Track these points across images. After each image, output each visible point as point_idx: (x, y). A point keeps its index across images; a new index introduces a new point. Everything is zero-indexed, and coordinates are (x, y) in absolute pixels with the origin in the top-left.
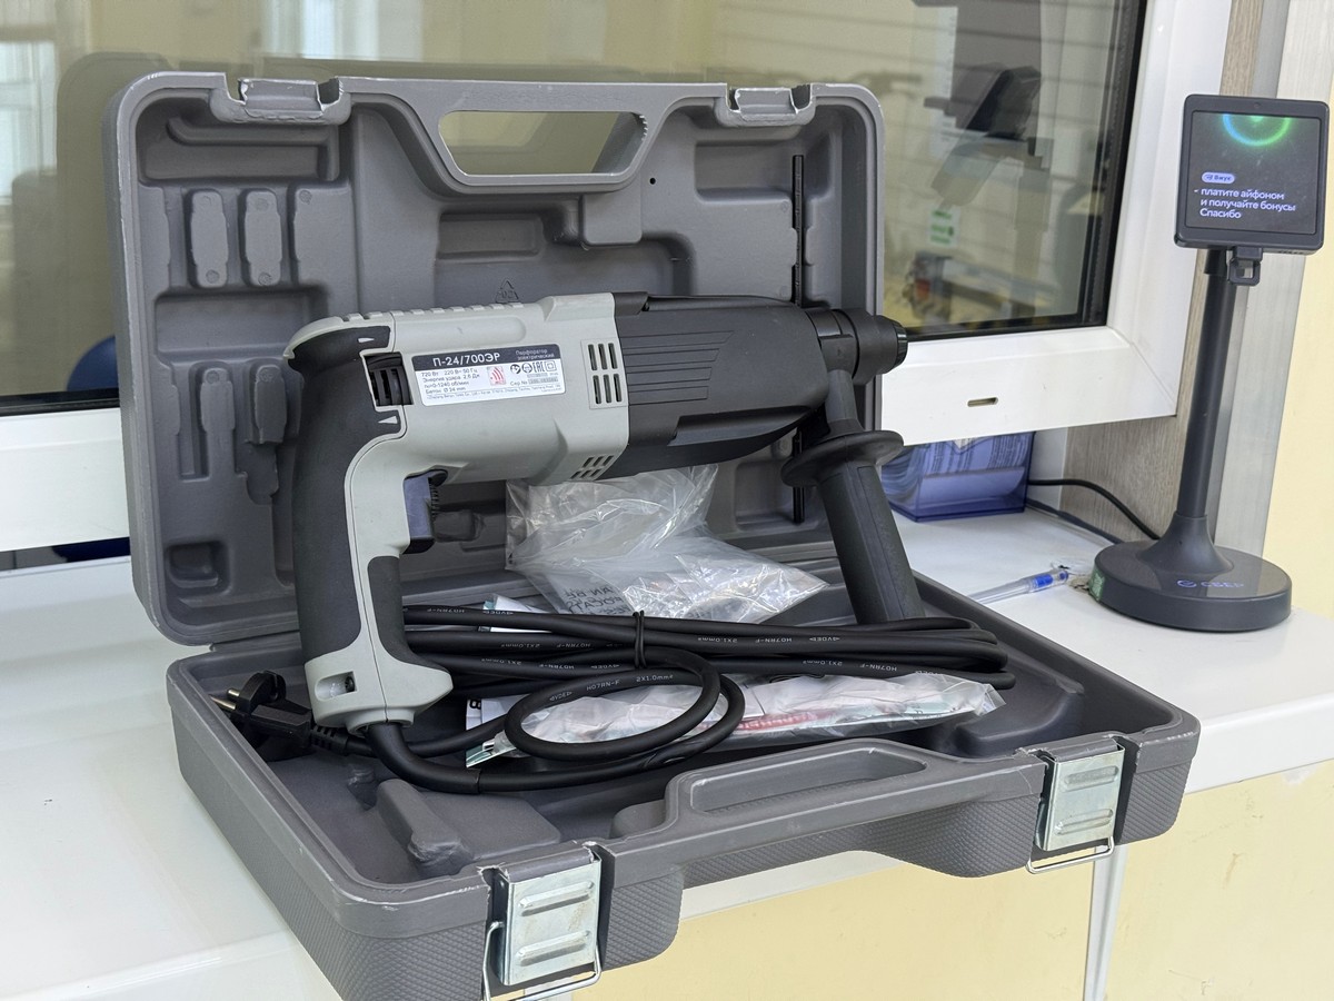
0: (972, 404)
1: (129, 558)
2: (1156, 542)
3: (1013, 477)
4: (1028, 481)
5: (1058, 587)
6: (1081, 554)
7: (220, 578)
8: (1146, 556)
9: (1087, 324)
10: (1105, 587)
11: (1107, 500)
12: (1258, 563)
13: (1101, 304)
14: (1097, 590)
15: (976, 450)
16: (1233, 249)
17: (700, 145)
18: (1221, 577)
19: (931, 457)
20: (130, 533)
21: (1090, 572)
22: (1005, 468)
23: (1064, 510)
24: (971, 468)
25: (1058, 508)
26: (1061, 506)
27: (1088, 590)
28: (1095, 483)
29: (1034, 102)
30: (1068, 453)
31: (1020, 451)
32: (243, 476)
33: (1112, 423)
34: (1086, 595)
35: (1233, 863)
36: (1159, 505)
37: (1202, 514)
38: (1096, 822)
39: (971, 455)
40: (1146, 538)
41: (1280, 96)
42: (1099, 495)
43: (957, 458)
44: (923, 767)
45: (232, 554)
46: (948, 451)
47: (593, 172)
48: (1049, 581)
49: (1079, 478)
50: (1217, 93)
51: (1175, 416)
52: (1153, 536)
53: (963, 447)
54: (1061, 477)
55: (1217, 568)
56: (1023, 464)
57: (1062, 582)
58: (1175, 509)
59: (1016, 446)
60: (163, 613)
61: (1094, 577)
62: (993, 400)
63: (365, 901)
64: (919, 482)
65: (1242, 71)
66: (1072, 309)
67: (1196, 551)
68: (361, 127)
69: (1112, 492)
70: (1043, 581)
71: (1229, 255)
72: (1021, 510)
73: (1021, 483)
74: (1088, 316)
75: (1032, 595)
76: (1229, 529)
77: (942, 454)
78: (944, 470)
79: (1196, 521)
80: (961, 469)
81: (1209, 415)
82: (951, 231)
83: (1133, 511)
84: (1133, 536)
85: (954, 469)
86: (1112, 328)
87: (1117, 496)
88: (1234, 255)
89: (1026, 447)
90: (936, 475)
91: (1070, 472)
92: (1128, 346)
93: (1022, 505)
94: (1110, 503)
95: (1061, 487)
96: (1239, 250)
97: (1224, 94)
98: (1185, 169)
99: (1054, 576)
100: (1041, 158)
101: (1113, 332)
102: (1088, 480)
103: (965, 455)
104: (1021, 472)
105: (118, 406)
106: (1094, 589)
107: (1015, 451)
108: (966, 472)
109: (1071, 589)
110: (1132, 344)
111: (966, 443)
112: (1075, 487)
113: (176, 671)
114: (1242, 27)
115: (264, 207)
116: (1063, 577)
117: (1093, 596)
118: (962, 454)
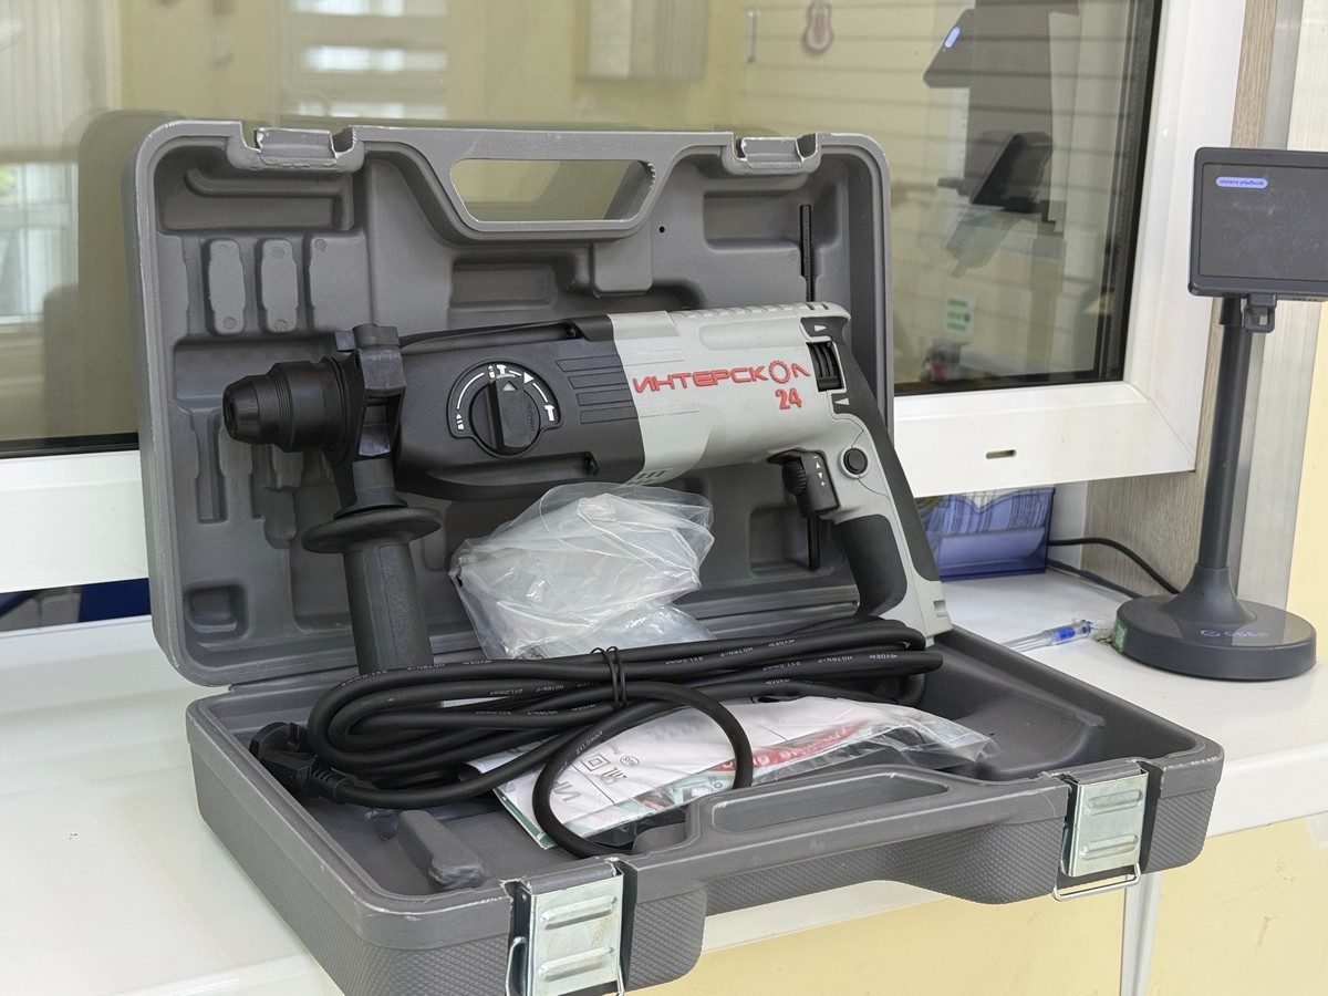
0: (990, 456)
1: (149, 617)
2: (1175, 596)
3: (1032, 538)
4: (1048, 542)
5: (1079, 640)
6: (1103, 610)
7: (239, 622)
8: (1167, 608)
9: (1104, 379)
10: (1128, 638)
11: (1128, 558)
12: (1281, 616)
13: (1117, 361)
14: (1120, 642)
15: (997, 511)
16: (1247, 296)
17: (709, 196)
18: (1245, 627)
19: (950, 514)
20: (150, 574)
21: (1113, 626)
22: (1024, 528)
23: (1085, 569)
24: (991, 528)
25: (1079, 567)
26: (1082, 566)
27: (1111, 643)
28: (1116, 540)
29: (1046, 167)
30: (1088, 514)
31: (1040, 511)
32: (262, 521)
33: (1131, 478)
34: (1109, 647)
35: (1265, 927)
36: (1179, 559)
37: (1224, 565)
38: (1121, 848)
39: (990, 517)
40: (1167, 593)
41: (1289, 148)
42: (1120, 553)
43: (976, 519)
44: (946, 790)
45: (251, 599)
46: (967, 510)
47: (605, 219)
48: (1072, 634)
49: (1100, 535)
50: (1227, 145)
51: (1194, 471)
52: (1172, 590)
53: (982, 507)
54: (1082, 536)
55: (1239, 618)
56: (1043, 525)
57: (1084, 635)
58: (1196, 561)
59: (1035, 505)
60: (182, 653)
61: (1116, 629)
62: (1011, 453)
63: (388, 911)
64: (940, 541)
65: (1251, 128)
66: (1089, 366)
67: (1218, 601)
68: (375, 176)
69: (1133, 550)
70: (1065, 634)
71: (1243, 302)
72: (1042, 571)
73: (1041, 544)
74: (1104, 372)
75: (1055, 648)
76: (1252, 581)
77: (962, 512)
78: (964, 529)
79: (1218, 572)
80: (981, 528)
81: (1228, 465)
82: (967, 318)
83: (1155, 569)
84: (1155, 591)
85: (973, 530)
86: (1128, 383)
87: (1138, 553)
88: (1248, 303)
89: (1045, 507)
90: (955, 535)
91: (1091, 531)
92: (1145, 400)
93: (1042, 566)
94: (1131, 561)
95: (1081, 546)
96: (1253, 297)
97: (1235, 147)
98: (1198, 218)
99: (1076, 630)
100: (1054, 222)
101: (1130, 387)
102: (1108, 538)
103: (984, 515)
104: (1042, 532)
105: (137, 449)
106: (1116, 641)
107: (1034, 512)
108: (986, 532)
109: (1094, 642)
110: (1149, 398)
111: (986, 502)
112: (1096, 546)
113: (195, 709)
114: (1250, 87)
115: (280, 256)
116: (1085, 630)
117: (1116, 648)
118: (981, 513)
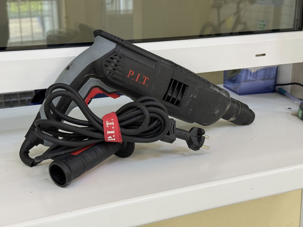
0: (257, 56)
6: (295, 105)
9: (296, 30)
30: (292, 75)
34: (297, 117)
39: (257, 76)
43: (252, 76)
53: (254, 72)
59: (271, 72)
61: (299, 111)
62: (264, 55)
77: (247, 75)
89: (274, 72)
91: (293, 80)
102: (298, 82)
106: (299, 115)
112: (294, 85)
118: (254, 74)
